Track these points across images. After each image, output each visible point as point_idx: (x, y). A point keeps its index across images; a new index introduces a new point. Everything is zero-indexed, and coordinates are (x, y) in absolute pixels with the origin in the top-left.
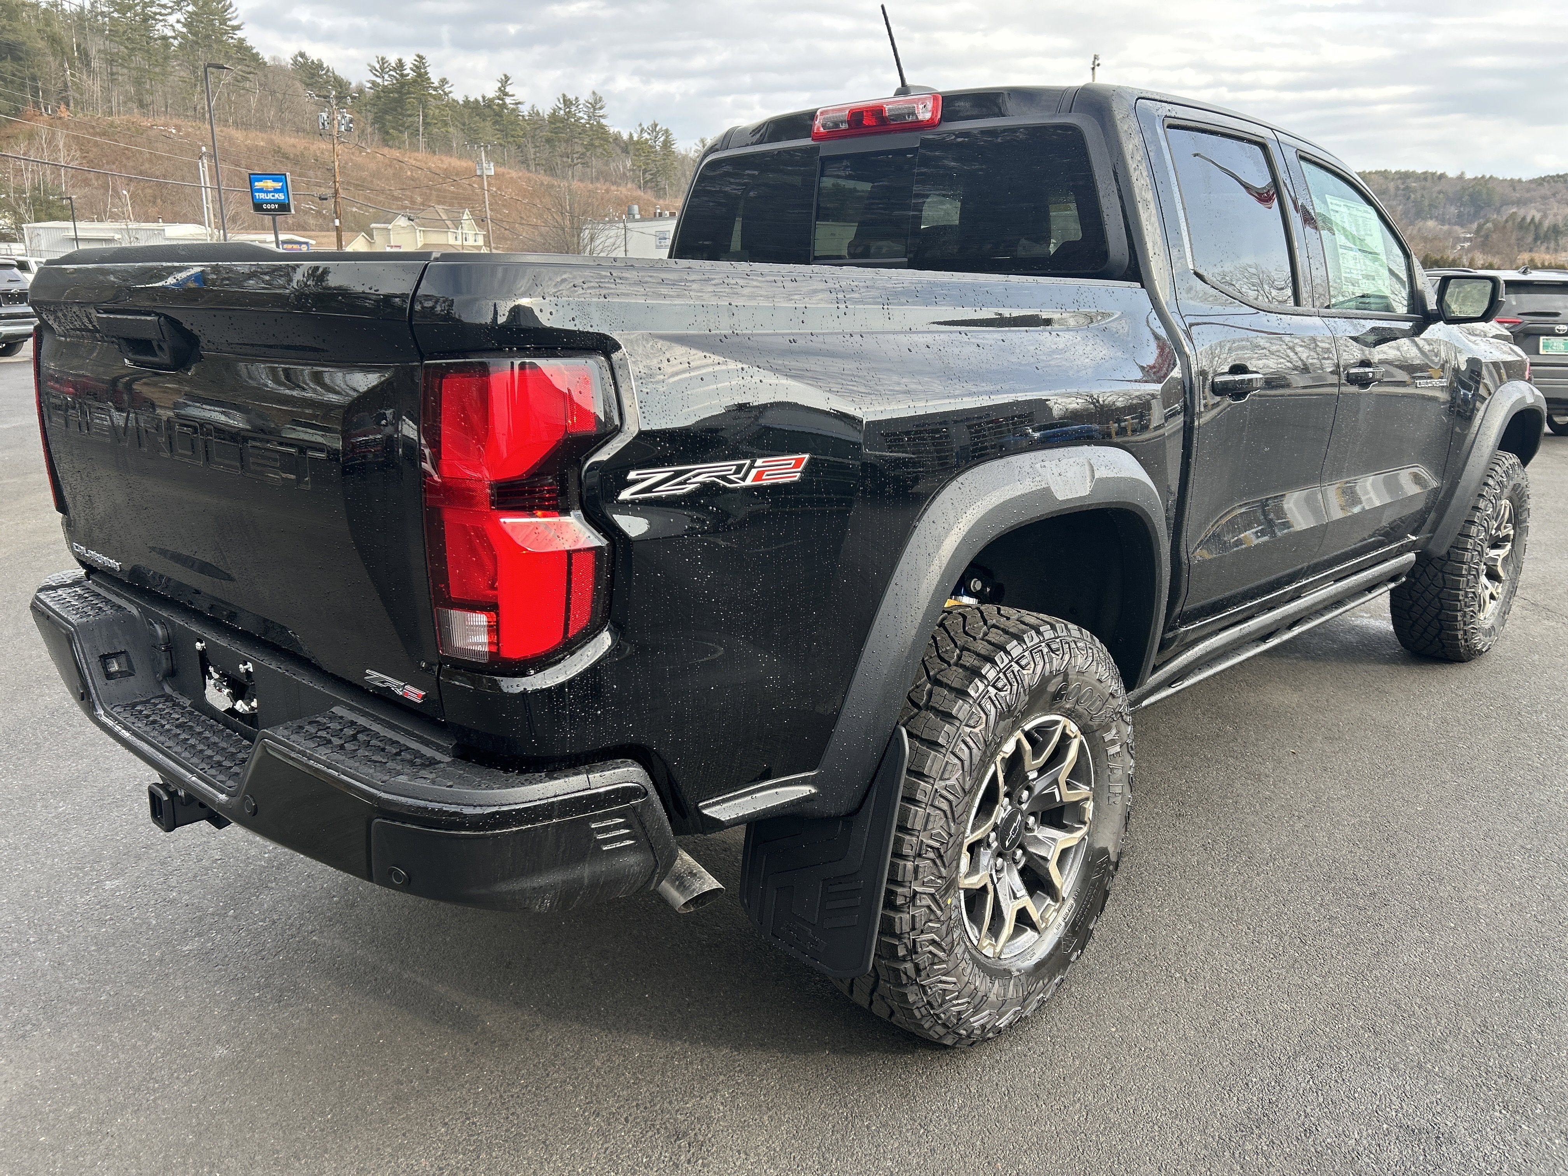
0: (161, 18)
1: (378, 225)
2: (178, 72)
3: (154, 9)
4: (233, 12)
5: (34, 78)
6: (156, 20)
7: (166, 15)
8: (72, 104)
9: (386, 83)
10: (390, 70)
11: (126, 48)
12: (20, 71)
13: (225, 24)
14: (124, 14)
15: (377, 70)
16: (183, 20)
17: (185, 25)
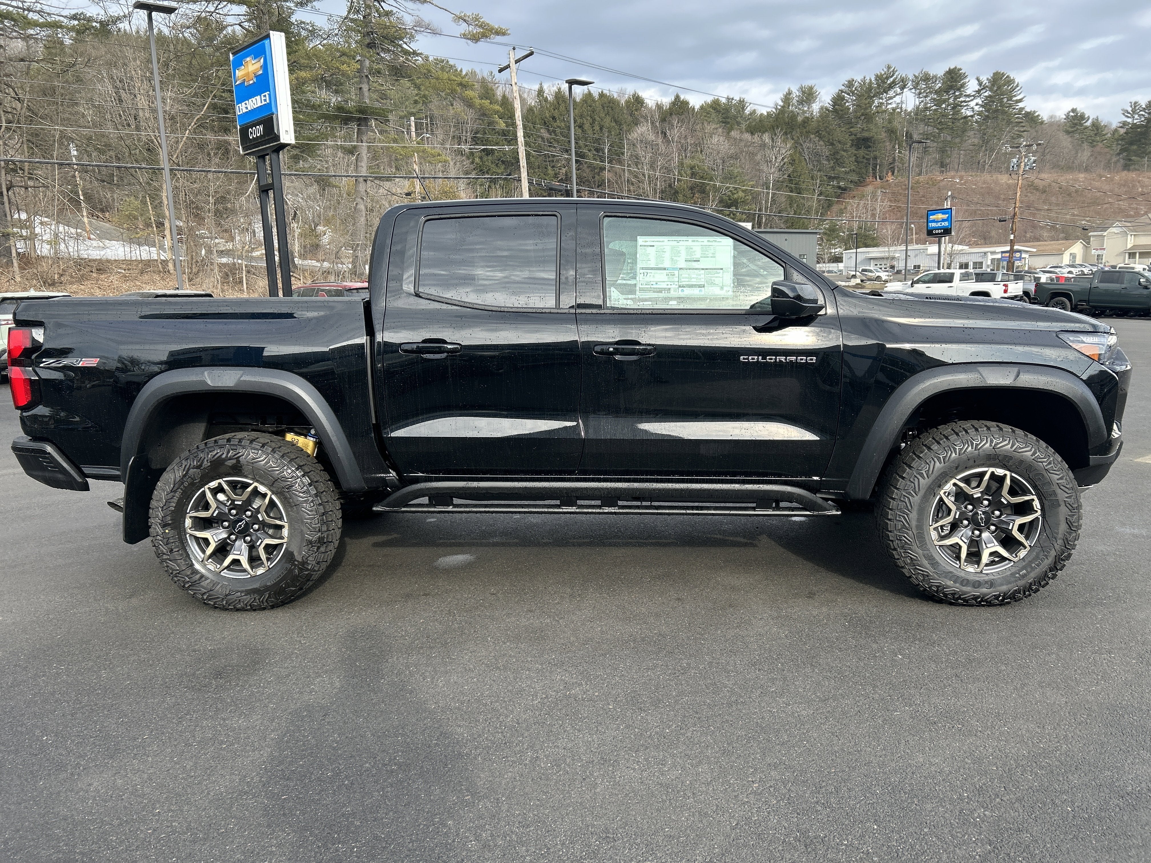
0: (965, 104)
1: (1095, 233)
2: (972, 139)
3: (962, 99)
4: (1019, 90)
5: (875, 158)
6: (961, 106)
7: (969, 101)
8: (896, 171)
9: (1135, 121)
10: (1141, 111)
11: (938, 129)
12: (867, 154)
13: (1011, 100)
14: (940, 106)
15: (1129, 113)
16: (980, 103)
17: (982, 106)
